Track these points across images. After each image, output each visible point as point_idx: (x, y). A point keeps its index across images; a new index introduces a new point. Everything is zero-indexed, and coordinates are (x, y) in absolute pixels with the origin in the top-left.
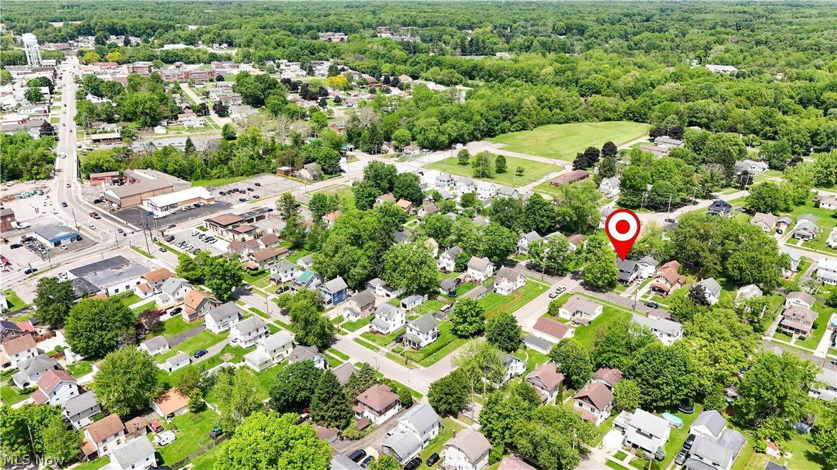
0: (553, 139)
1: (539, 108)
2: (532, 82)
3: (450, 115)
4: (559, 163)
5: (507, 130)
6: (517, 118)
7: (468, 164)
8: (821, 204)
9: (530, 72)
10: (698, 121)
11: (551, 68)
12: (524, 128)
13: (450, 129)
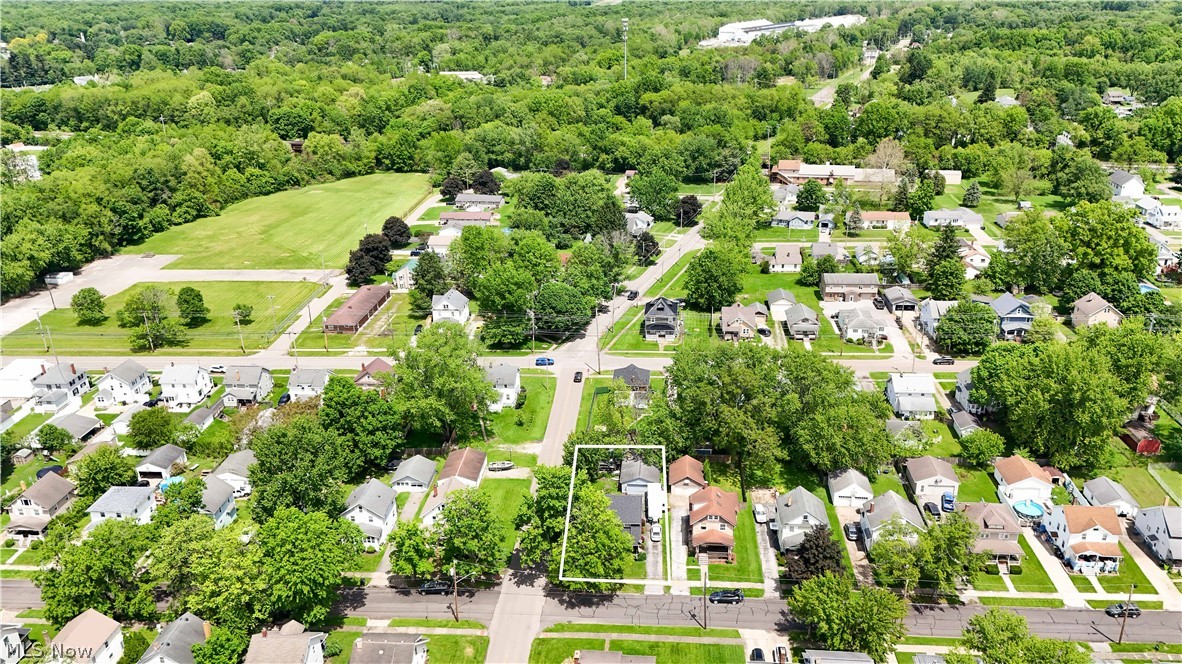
0: (271, 227)
1: (218, 171)
2: (176, 123)
3: (19, 213)
4: (313, 276)
5: (165, 224)
6: (179, 197)
7: (106, 319)
8: (771, 267)
9: (166, 104)
10: (499, 158)
11: (205, 93)
12: (201, 213)
13: (29, 245)
